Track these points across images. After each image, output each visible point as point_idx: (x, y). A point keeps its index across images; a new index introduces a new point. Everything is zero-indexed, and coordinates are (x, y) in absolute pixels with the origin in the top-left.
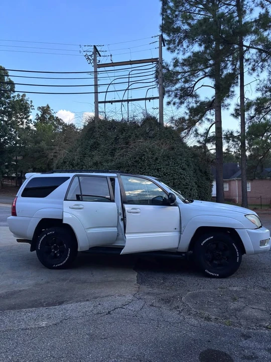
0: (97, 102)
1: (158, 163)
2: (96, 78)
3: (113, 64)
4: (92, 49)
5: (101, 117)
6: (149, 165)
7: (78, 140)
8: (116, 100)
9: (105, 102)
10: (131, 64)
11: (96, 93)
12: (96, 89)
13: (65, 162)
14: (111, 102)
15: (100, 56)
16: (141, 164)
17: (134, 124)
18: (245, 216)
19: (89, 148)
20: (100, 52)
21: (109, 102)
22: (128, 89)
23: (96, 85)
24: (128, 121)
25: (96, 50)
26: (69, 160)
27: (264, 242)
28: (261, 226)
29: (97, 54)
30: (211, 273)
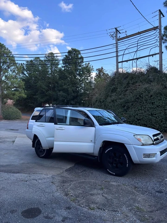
0: (118, 62)
1: (153, 99)
2: (117, 47)
3: (127, 37)
4: (115, 30)
5: (120, 70)
6: (146, 101)
7: (104, 87)
8: (130, 59)
9: (122, 62)
10: (139, 34)
11: (117, 56)
12: (117, 54)
13: (97, 101)
14: (127, 61)
15: (120, 33)
16: (141, 100)
17: (141, 74)
18: (134, 135)
19: (111, 91)
20: (119, 31)
21: (125, 61)
22: (137, 51)
23: (117, 52)
24: (137, 72)
25: (117, 30)
26: (98, 99)
27: (149, 156)
28: (153, 144)
29: (117, 32)
30: (111, 172)
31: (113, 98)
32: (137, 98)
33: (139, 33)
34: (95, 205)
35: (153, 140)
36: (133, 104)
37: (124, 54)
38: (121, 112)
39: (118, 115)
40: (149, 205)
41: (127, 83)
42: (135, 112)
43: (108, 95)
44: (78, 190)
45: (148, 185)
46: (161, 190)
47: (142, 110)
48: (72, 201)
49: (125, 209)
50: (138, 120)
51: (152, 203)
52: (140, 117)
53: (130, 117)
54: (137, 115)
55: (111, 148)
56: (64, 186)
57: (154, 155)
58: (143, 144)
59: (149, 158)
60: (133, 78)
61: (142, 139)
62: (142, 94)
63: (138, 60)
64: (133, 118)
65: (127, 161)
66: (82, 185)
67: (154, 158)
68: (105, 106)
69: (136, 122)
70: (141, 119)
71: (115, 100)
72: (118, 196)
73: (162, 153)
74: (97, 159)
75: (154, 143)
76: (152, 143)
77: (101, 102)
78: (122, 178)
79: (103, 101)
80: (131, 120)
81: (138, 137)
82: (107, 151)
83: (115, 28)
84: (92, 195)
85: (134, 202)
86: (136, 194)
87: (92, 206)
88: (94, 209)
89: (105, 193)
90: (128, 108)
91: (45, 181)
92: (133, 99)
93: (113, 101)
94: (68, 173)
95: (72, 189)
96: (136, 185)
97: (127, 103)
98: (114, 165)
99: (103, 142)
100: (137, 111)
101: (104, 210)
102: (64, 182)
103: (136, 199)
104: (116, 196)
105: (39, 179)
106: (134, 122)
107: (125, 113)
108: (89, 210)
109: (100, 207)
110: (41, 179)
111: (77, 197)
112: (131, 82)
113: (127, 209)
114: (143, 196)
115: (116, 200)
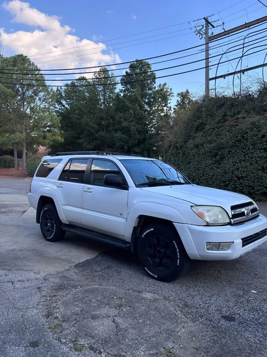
0: (208, 80)
1: (266, 141)
2: (207, 50)
3: (226, 33)
5: (212, 94)
6: (254, 145)
7: (185, 123)
8: (229, 73)
9: (216, 78)
10: (246, 28)
11: (207, 67)
12: (207, 63)
13: (170, 146)
14: (224, 76)
15: (214, 27)
16: (244, 143)
18: (191, 206)
19: (194, 129)
20: (212, 23)
21: (221, 77)
22: (243, 56)
23: (207, 59)
24: (240, 95)
25: (208, 22)
26: (173, 143)
27: (218, 246)
28: (230, 224)
29: (209, 26)
30: (150, 273)
31: (198, 141)
32: (238, 141)
33: (246, 26)
34: (89, 340)
35: (231, 216)
36: (230, 151)
37: (218, 64)
38: (210, 165)
39: (205, 170)
40: (194, 348)
41: (222, 114)
42: (234, 165)
43: (190, 136)
44: (76, 305)
45: (212, 302)
46: (234, 314)
47: (245, 161)
48: (50, 328)
49: (142, 353)
50: (239, 179)
51: (205, 342)
52: (241, 174)
53: (225, 173)
54: (238, 169)
55: (152, 229)
56: (55, 296)
57: (229, 245)
58: (207, 223)
59: (218, 250)
60: (232, 106)
61: (206, 214)
62: (247, 133)
63: (243, 73)
64: (230, 175)
65: (178, 254)
66: (87, 297)
67: (229, 251)
68: (184, 154)
69: (235, 181)
70: (244, 177)
71: (201, 145)
72: (144, 322)
73: (246, 241)
74: (130, 247)
75: (231, 222)
76: (228, 221)
77: (177, 148)
78: (169, 284)
79: (181, 147)
80: (227, 179)
81: (200, 209)
82: (144, 234)
83: (204, 18)
84: (94, 317)
85: (167, 339)
86: (179, 321)
87: (82, 341)
88: (80, 350)
89: (122, 315)
90: (222, 158)
91: (27, 284)
92: (230, 143)
93: (197, 147)
94: (78, 271)
95: (65, 304)
96: (189, 301)
97: (220, 149)
98: (157, 260)
99: (138, 218)
100: (238, 163)
101: (100, 353)
102: (60, 288)
103: (174, 332)
104: (139, 322)
105: (19, 281)
106: (231, 182)
107: (218, 166)
108: (71, 350)
109: (95, 346)
110: (23, 281)
111: (63, 321)
112: (229, 113)
113: (147, 353)
114: (191, 326)
115: (134, 331)
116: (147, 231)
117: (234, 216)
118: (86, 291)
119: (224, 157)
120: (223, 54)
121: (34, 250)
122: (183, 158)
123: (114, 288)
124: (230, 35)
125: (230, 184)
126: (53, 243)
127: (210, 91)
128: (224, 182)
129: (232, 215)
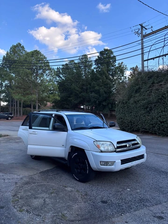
0: (143, 61)
2: (142, 44)
3: (154, 33)
4: (140, 27)
5: (146, 69)
8: (156, 56)
9: (148, 60)
11: (143, 54)
12: (142, 51)
14: (153, 59)
15: (146, 29)
16: (164, 100)
18: (94, 141)
20: (145, 27)
21: (151, 59)
22: (164, 46)
23: (142, 49)
24: (163, 70)
25: (142, 27)
26: (121, 100)
28: (115, 151)
29: (143, 29)
30: (75, 177)
31: (136, 99)
32: (160, 99)
33: (166, 28)
34: (28, 207)
36: (155, 105)
37: (149, 51)
38: (143, 114)
39: (141, 117)
40: (77, 214)
41: (152, 82)
42: (158, 114)
43: (132, 96)
44: (30, 192)
46: (109, 200)
47: (165, 112)
48: (13, 201)
49: (50, 215)
50: (161, 122)
51: (84, 212)
52: (163, 120)
53: (153, 119)
54: (160, 117)
55: (77, 154)
56: (22, 187)
57: (113, 163)
58: (101, 150)
59: (107, 166)
60: (158, 77)
62: (165, 94)
63: (165, 56)
64: (155, 120)
65: (88, 167)
67: (113, 167)
68: (128, 107)
69: (159, 124)
70: (165, 121)
71: (138, 101)
72: (59, 201)
73: (124, 162)
74: (67, 163)
77: (123, 103)
79: (126, 103)
80: (154, 123)
83: (140, 25)
85: (66, 209)
86: (77, 202)
87: (24, 208)
88: (22, 211)
90: (151, 110)
91: (11, 181)
92: (155, 100)
93: (136, 103)
94: (40, 175)
95: (25, 191)
96: (89, 193)
97: (149, 104)
98: (79, 171)
99: (70, 147)
100: (160, 113)
101: (30, 213)
102: (27, 183)
103: (71, 206)
104: (56, 201)
105: (8, 179)
106: (156, 124)
107: (148, 115)
108: (17, 211)
109: (29, 210)
110: (10, 179)
111: (20, 199)
112: (156, 82)
113: (52, 215)
114: (82, 205)
115: (51, 205)
116: (74, 155)
117: (118, 147)
118: (38, 185)
119: (152, 109)
120: (152, 45)
121: (23, 164)
122: (127, 109)
123: (54, 185)
124: (157, 33)
125: (156, 126)
126: (34, 160)
127: (145, 68)
128: (152, 124)
129: (117, 147)
